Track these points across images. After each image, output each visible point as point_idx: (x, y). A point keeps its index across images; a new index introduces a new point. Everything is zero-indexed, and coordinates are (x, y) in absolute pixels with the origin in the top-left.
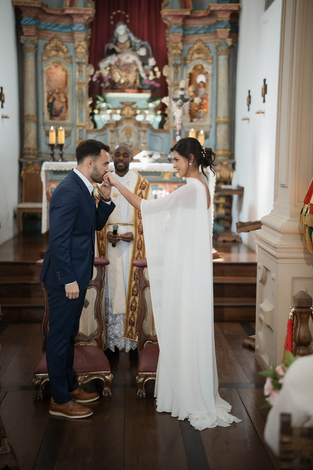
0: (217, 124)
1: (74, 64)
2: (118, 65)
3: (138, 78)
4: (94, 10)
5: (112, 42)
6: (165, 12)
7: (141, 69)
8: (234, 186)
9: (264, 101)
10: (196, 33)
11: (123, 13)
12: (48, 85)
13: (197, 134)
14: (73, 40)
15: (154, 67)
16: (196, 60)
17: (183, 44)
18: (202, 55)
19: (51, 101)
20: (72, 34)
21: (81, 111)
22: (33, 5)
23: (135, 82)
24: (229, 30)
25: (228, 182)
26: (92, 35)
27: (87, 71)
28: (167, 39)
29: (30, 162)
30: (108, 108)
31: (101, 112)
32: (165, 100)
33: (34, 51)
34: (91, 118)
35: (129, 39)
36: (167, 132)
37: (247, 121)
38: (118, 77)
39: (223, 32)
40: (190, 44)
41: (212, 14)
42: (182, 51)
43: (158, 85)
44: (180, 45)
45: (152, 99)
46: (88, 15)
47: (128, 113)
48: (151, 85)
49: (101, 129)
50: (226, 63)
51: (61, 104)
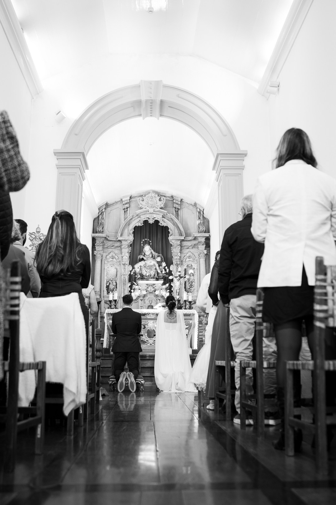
1: (121, 265)
2: (145, 266)
3: (156, 273)
4: (133, 238)
5: (142, 254)
6: (170, 238)
7: (158, 268)
10: (188, 248)
11: (148, 240)
12: (107, 276)
14: (121, 253)
15: (165, 267)
16: (187, 262)
17: (181, 254)
18: (191, 259)
19: (108, 285)
20: (121, 250)
21: (124, 289)
22: (102, 236)
23: (155, 275)
24: (205, 246)
26: (131, 250)
27: (128, 268)
28: (172, 251)
30: (139, 289)
31: (135, 291)
33: (101, 258)
35: (151, 253)
38: (145, 272)
39: (202, 247)
40: (185, 254)
41: (195, 238)
42: (180, 257)
44: (179, 254)
45: (164, 284)
46: (130, 240)
47: (151, 290)
48: (164, 276)
49: (136, 299)
50: (204, 262)
51: (114, 286)
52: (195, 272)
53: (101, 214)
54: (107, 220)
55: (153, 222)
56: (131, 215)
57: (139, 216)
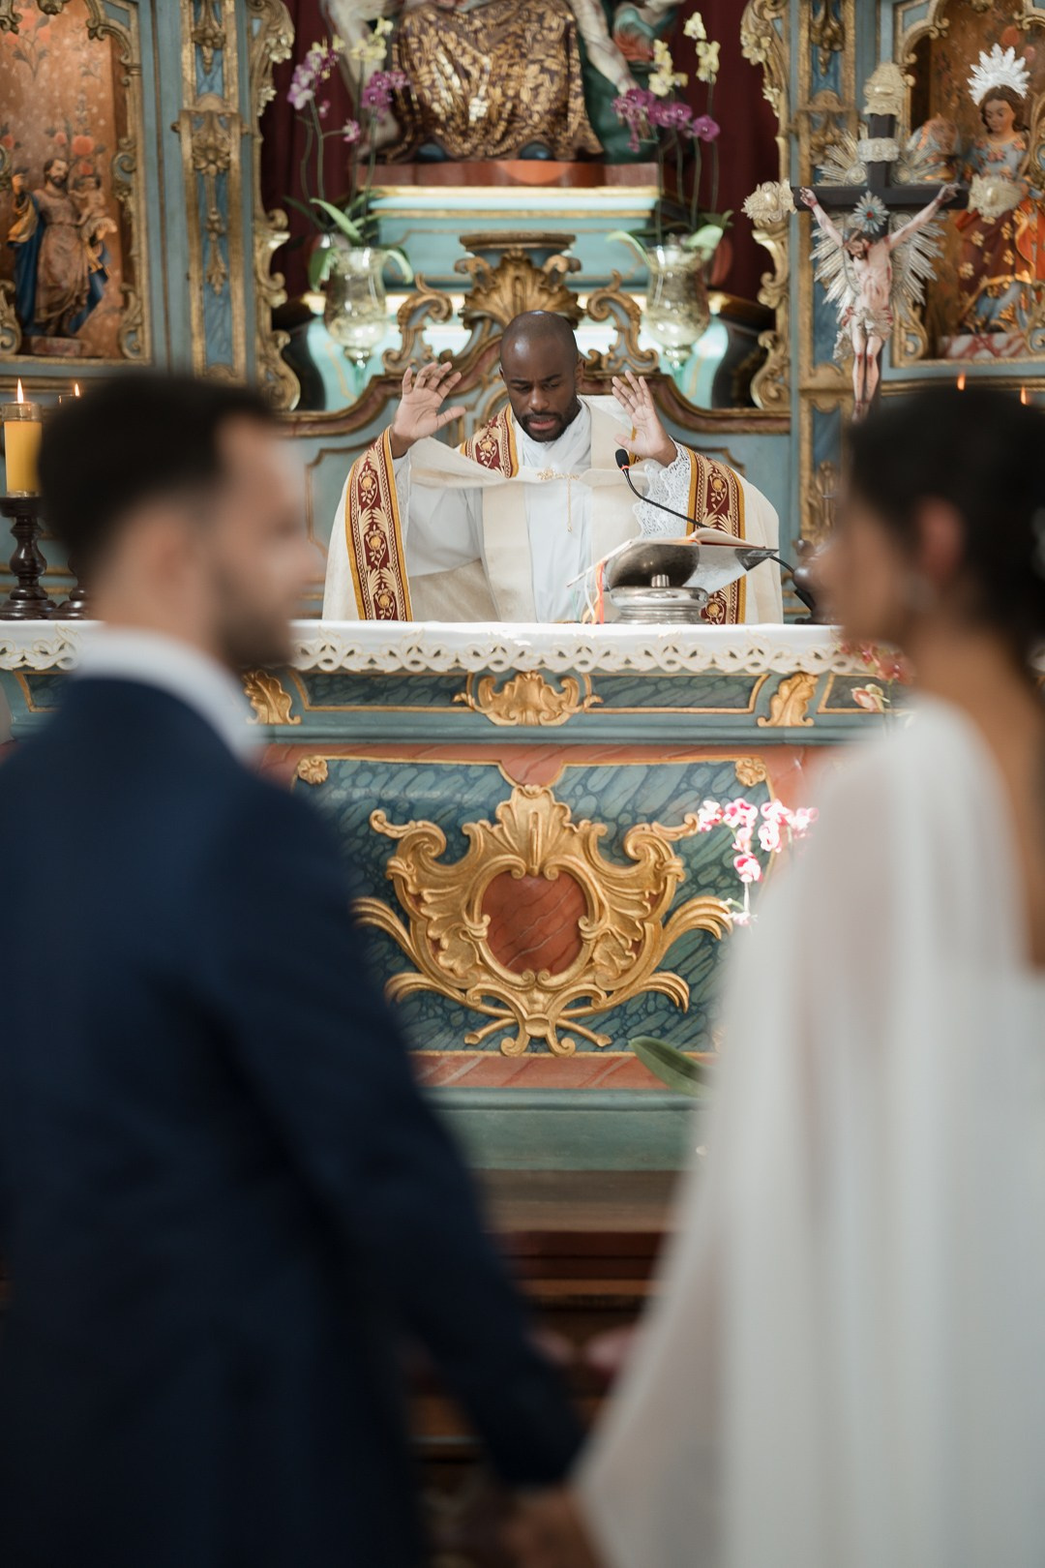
2: (446, 5)
3: (577, 84)
7: (593, 28)
15: (678, 11)
19: (21, 233)
21: (216, 296)
23: (559, 114)
27: (247, 36)
30: (391, 283)
31: (347, 306)
34: (284, 339)
38: (451, 82)
43: (706, 128)
48: (662, 132)
49: (352, 414)
51: (92, 255)
52: (1036, 78)
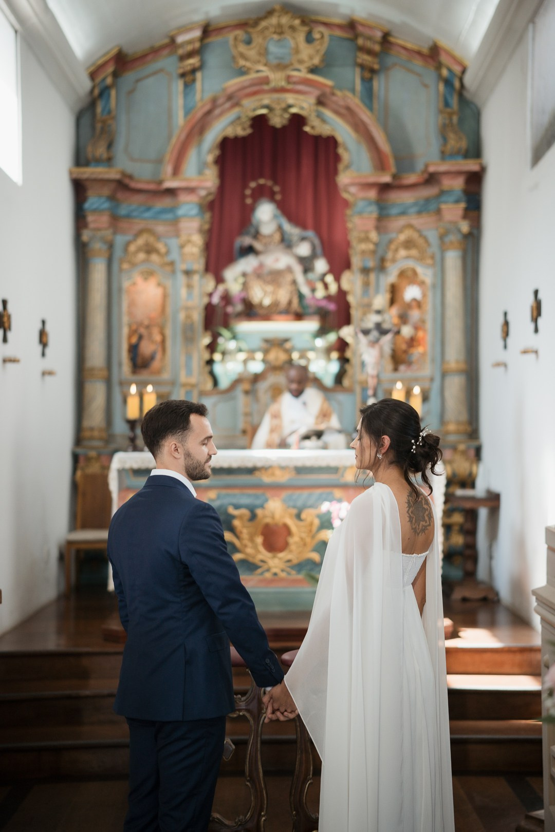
0: (444, 374)
1: (179, 274)
2: (259, 274)
3: (296, 295)
4: (217, 180)
5: (247, 233)
6: (344, 179)
7: (300, 278)
8: (480, 491)
9: (536, 330)
10: (403, 213)
11: (269, 183)
12: (130, 314)
13: (409, 393)
14: (177, 234)
15: (324, 275)
16: (402, 260)
17: (378, 234)
18: (414, 252)
19: (134, 341)
20: (175, 222)
21: (189, 357)
22: (106, 176)
23: (290, 303)
24: (463, 205)
25: (468, 482)
26: (212, 224)
27: (201, 284)
28: (350, 225)
29: (93, 454)
30: (240, 350)
31: (227, 357)
32: (346, 333)
33: (107, 255)
34: (208, 369)
35: (280, 228)
36: (350, 390)
37: (502, 369)
38: (260, 295)
39: (453, 211)
40: (392, 232)
41: (431, 179)
42: (376, 245)
43: (332, 307)
44: (374, 235)
45: (322, 332)
46: (205, 188)
47: (276, 359)
50: (458, 263)
51: (154, 346)
52: (424, 295)
53: (101, 95)
54: (123, 118)
55: (285, 122)
56: (208, 96)
57: (234, 101)
